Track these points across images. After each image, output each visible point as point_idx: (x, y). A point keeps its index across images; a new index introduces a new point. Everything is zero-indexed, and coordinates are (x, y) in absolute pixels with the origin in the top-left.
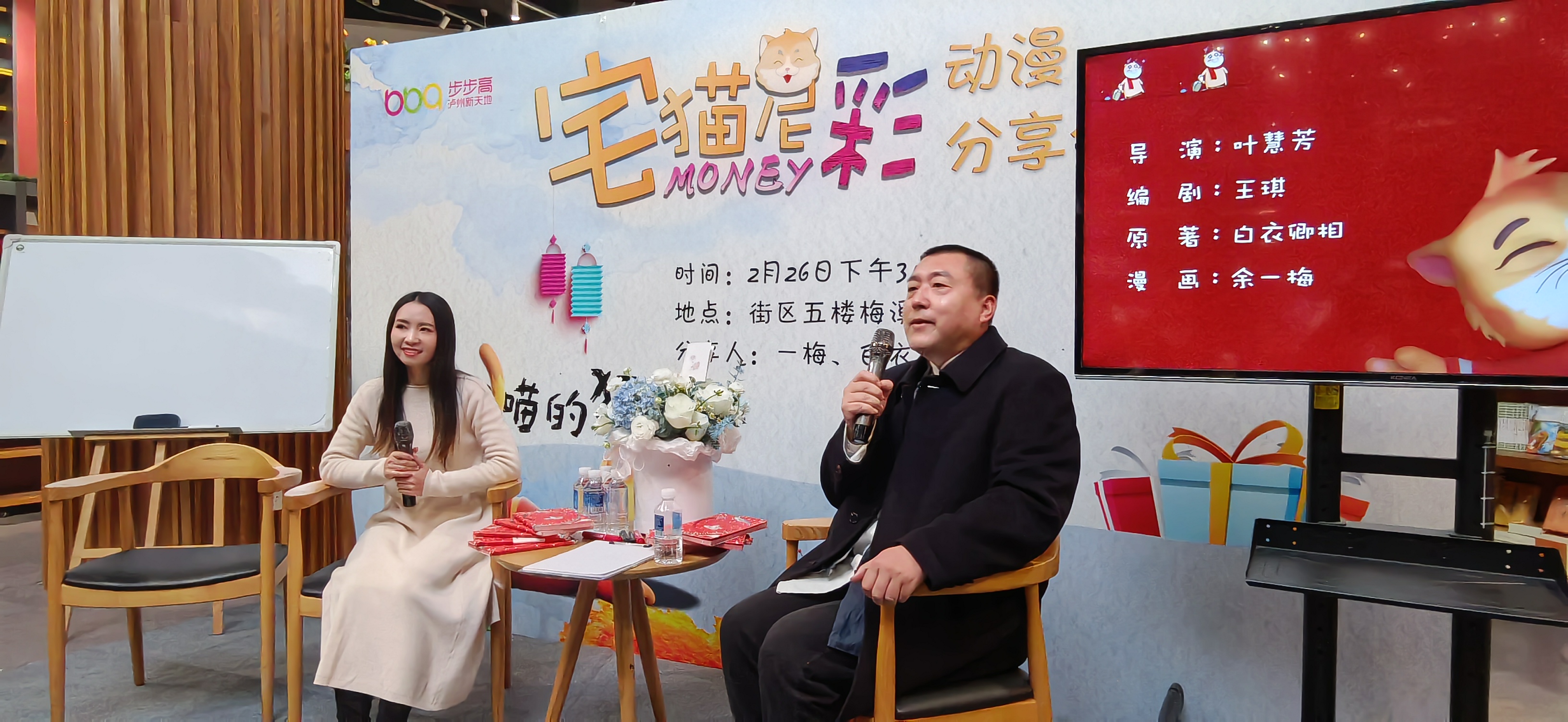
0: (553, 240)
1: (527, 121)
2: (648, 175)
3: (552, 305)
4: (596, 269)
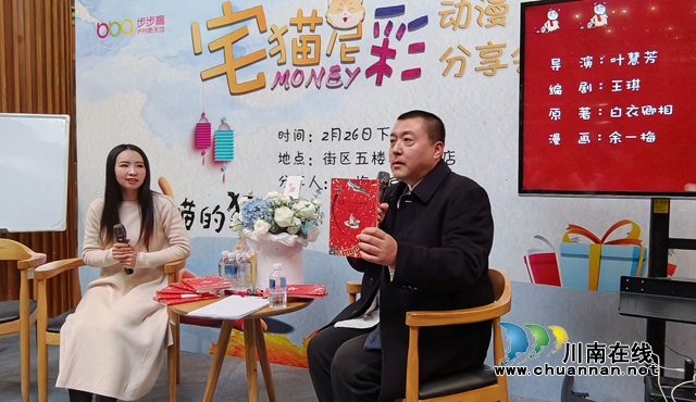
0: (203, 115)
1: (186, 44)
2: (261, 76)
3: (203, 154)
4: (230, 133)
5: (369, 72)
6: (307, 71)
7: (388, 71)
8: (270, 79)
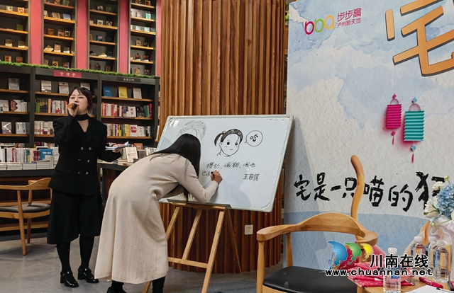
0: (394, 97)
1: (380, 29)
3: (393, 134)
4: (421, 113)
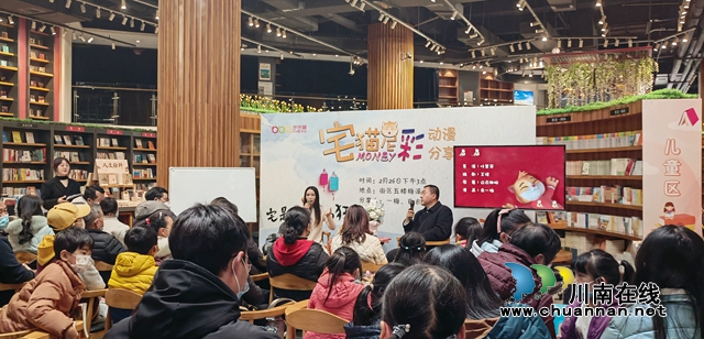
0: (325, 170)
1: (317, 138)
2: (352, 154)
3: (324, 187)
4: (337, 178)
5: (400, 155)
6: (373, 154)
7: (408, 156)
8: (356, 156)
